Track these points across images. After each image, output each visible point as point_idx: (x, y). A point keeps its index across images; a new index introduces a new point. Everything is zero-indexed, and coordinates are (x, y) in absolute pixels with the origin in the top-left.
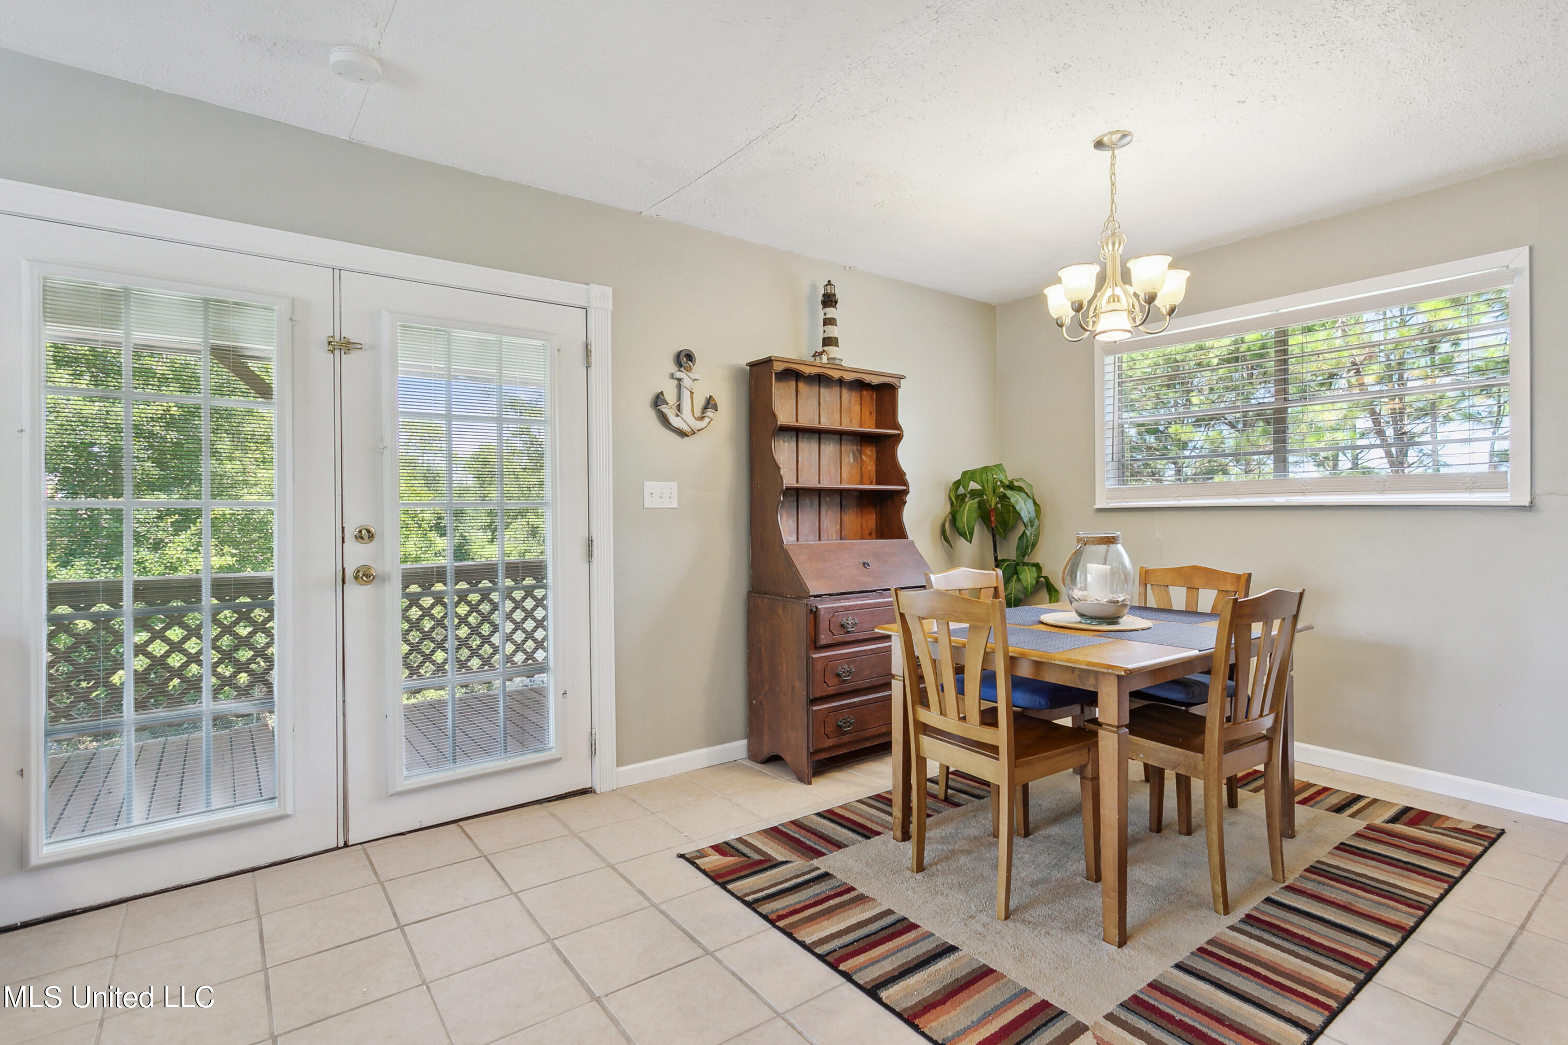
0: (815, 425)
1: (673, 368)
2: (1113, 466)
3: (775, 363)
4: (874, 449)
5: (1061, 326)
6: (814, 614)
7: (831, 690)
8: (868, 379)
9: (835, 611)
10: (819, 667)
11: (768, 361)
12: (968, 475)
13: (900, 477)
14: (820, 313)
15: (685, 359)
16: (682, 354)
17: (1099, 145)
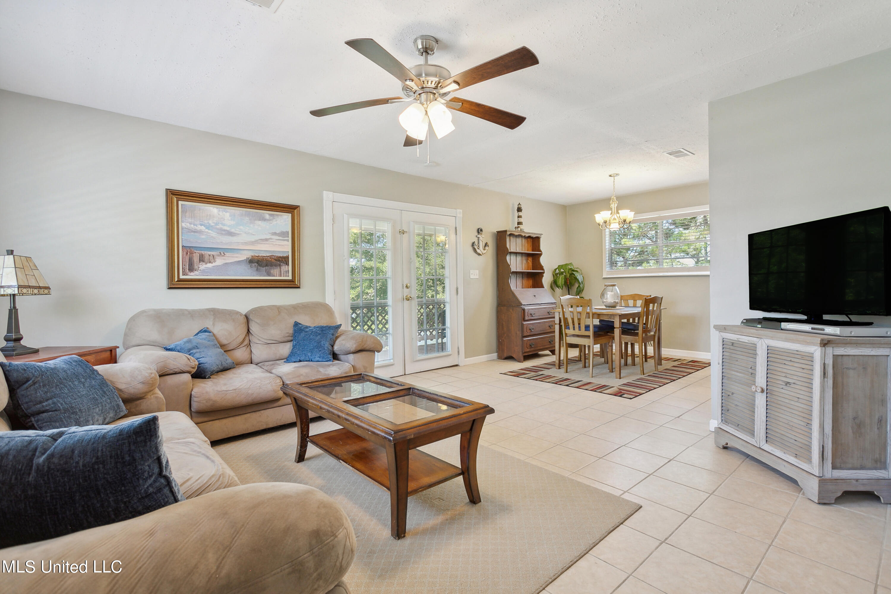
0: (515, 251)
1: (477, 234)
2: (608, 263)
3: (508, 232)
4: (531, 258)
5: (599, 225)
6: (524, 310)
7: (528, 334)
8: (532, 235)
9: (529, 309)
10: (525, 327)
11: (506, 231)
12: (560, 267)
13: (542, 268)
14: (516, 214)
15: (480, 231)
16: (480, 230)
17: (610, 176)
